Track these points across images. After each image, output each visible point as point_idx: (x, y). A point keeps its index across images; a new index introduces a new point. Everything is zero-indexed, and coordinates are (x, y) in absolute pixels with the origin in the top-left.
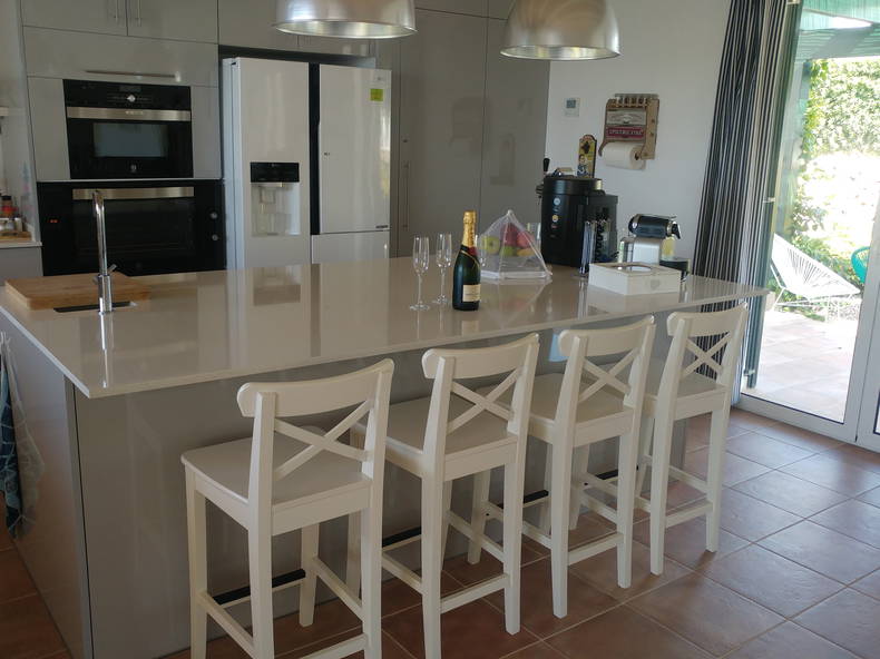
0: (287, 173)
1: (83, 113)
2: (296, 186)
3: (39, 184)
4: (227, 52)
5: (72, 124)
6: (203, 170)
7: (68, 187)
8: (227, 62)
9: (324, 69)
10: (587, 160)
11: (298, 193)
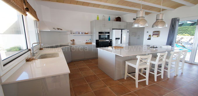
0: (119, 39)
1: (100, 34)
2: (119, 40)
3: (96, 40)
4: (113, 29)
5: (99, 35)
6: (110, 38)
7: (98, 40)
8: (113, 30)
9: (123, 30)
10: (150, 37)
11: (120, 40)
